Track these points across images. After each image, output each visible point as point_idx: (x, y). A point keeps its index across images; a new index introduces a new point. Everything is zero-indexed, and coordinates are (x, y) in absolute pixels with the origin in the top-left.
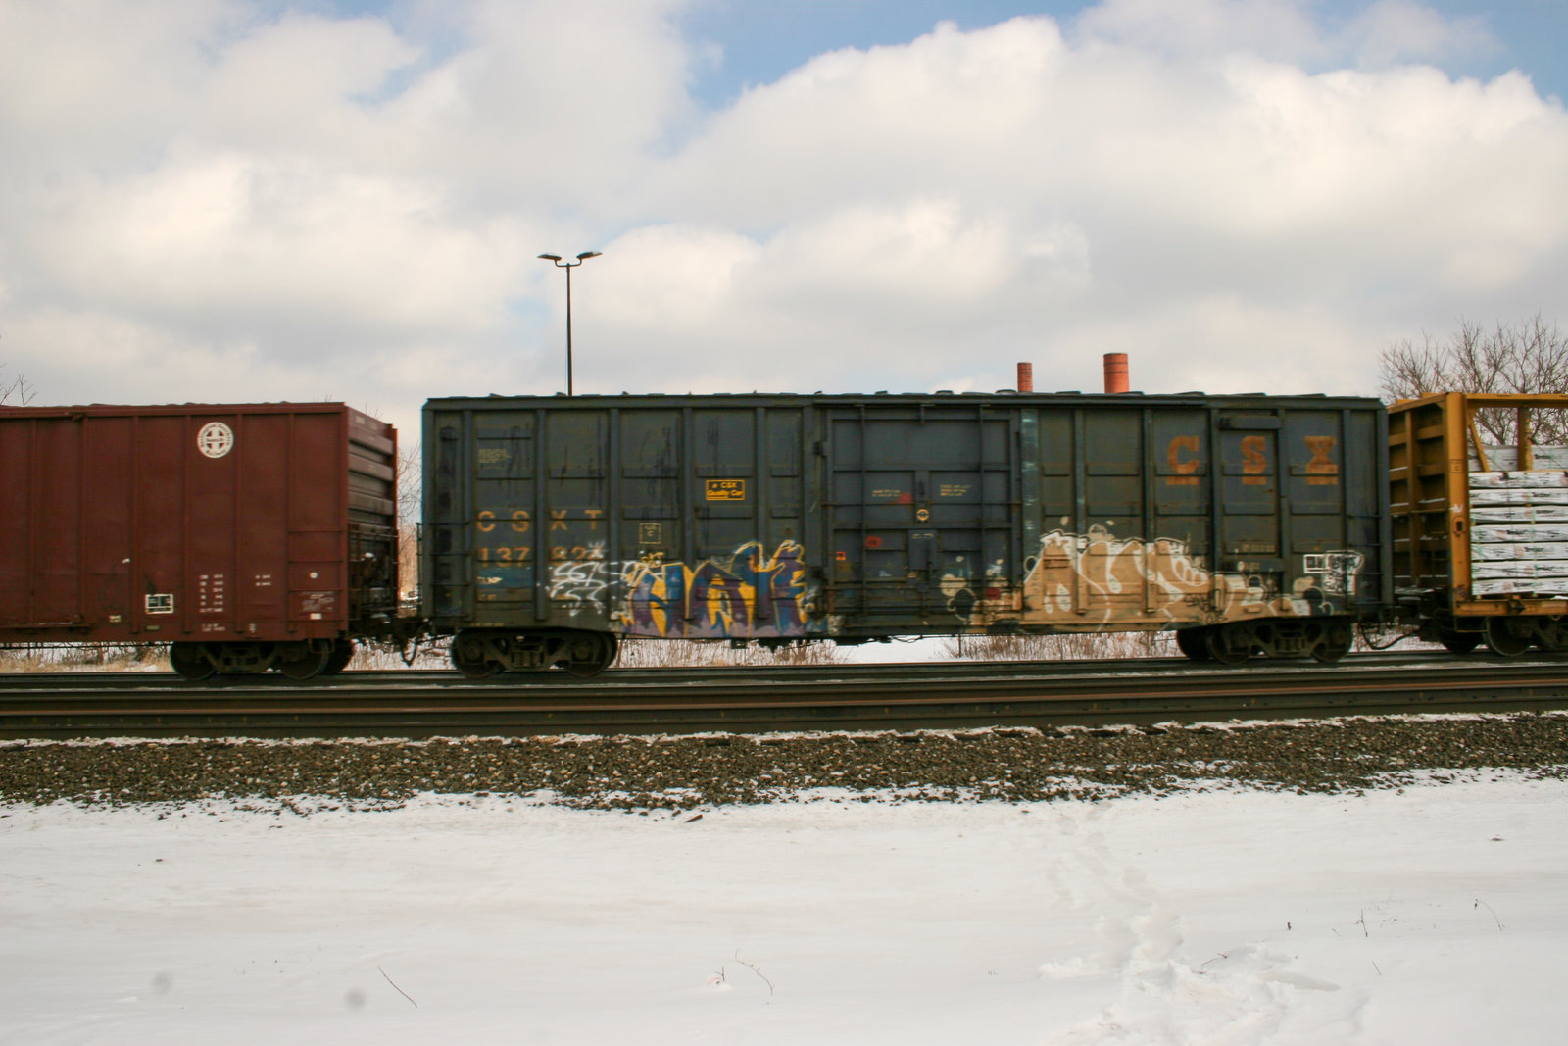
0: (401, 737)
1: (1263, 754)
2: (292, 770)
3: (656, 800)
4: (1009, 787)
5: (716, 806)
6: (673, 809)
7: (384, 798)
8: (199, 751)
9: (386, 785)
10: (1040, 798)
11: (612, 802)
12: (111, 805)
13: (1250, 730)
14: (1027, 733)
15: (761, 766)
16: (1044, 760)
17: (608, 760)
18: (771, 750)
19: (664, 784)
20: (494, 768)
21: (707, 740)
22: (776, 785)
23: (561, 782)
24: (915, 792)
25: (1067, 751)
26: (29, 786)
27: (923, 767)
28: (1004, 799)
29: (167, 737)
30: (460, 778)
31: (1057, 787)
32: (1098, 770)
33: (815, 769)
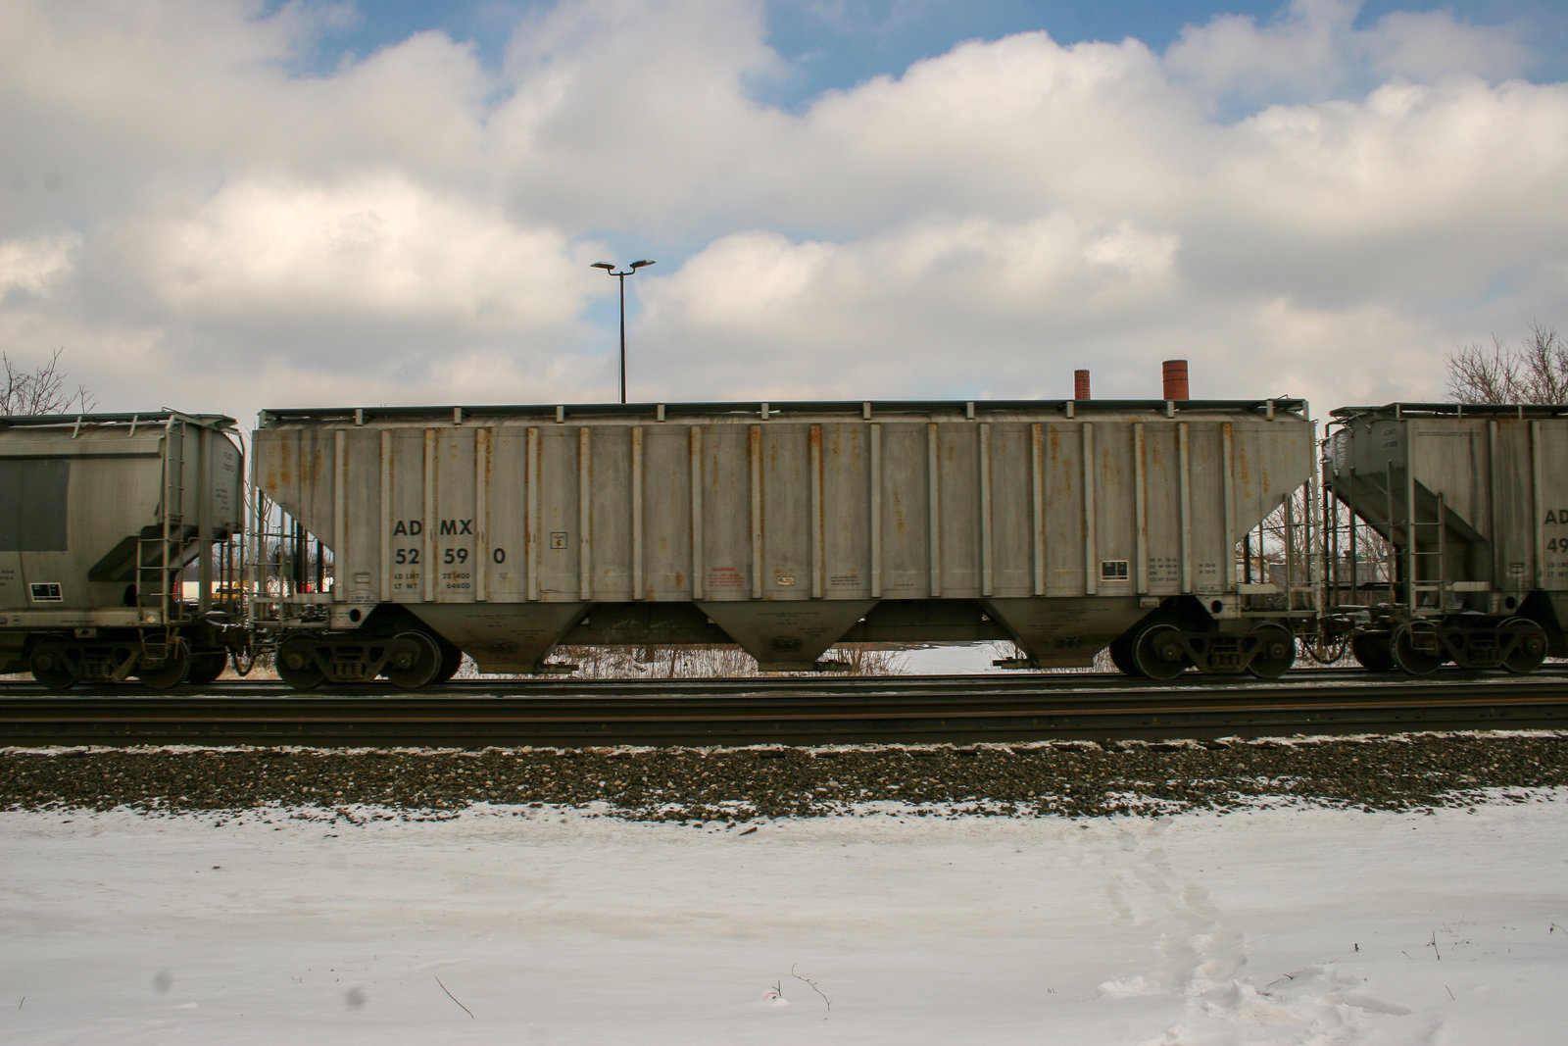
0: (455, 747)
1: (1329, 771)
2: (346, 778)
3: (710, 812)
4: (1068, 802)
5: (770, 819)
6: (728, 822)
7: (438, 808)
8: (255, 759)
9: (441, 795)
10: (1100, 814)
11: (665, 815)
12: (169, 812)
13: (1314, 745)
14: (1086, 747)
15: (816, 779)
16: (1103, 774)
17: (662, 772)
18: (827, 763)
19: (718, 797)
20: (548, 779)
21: (761, 752)
22: (831, 798)
23: (615, 793)
24: (972, 806)
25: (1127, 766)
26: (90, 792)
27: (980, 781)
28: (1062, 814)
29: (223, 746)
30: (514, 789)
31: (1117, 802)
32: (1158, 785)
33: (871, 783)
